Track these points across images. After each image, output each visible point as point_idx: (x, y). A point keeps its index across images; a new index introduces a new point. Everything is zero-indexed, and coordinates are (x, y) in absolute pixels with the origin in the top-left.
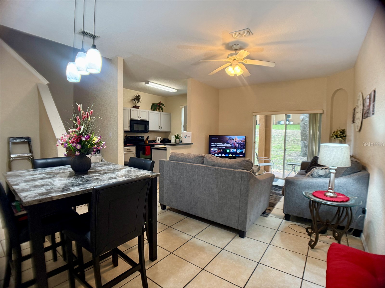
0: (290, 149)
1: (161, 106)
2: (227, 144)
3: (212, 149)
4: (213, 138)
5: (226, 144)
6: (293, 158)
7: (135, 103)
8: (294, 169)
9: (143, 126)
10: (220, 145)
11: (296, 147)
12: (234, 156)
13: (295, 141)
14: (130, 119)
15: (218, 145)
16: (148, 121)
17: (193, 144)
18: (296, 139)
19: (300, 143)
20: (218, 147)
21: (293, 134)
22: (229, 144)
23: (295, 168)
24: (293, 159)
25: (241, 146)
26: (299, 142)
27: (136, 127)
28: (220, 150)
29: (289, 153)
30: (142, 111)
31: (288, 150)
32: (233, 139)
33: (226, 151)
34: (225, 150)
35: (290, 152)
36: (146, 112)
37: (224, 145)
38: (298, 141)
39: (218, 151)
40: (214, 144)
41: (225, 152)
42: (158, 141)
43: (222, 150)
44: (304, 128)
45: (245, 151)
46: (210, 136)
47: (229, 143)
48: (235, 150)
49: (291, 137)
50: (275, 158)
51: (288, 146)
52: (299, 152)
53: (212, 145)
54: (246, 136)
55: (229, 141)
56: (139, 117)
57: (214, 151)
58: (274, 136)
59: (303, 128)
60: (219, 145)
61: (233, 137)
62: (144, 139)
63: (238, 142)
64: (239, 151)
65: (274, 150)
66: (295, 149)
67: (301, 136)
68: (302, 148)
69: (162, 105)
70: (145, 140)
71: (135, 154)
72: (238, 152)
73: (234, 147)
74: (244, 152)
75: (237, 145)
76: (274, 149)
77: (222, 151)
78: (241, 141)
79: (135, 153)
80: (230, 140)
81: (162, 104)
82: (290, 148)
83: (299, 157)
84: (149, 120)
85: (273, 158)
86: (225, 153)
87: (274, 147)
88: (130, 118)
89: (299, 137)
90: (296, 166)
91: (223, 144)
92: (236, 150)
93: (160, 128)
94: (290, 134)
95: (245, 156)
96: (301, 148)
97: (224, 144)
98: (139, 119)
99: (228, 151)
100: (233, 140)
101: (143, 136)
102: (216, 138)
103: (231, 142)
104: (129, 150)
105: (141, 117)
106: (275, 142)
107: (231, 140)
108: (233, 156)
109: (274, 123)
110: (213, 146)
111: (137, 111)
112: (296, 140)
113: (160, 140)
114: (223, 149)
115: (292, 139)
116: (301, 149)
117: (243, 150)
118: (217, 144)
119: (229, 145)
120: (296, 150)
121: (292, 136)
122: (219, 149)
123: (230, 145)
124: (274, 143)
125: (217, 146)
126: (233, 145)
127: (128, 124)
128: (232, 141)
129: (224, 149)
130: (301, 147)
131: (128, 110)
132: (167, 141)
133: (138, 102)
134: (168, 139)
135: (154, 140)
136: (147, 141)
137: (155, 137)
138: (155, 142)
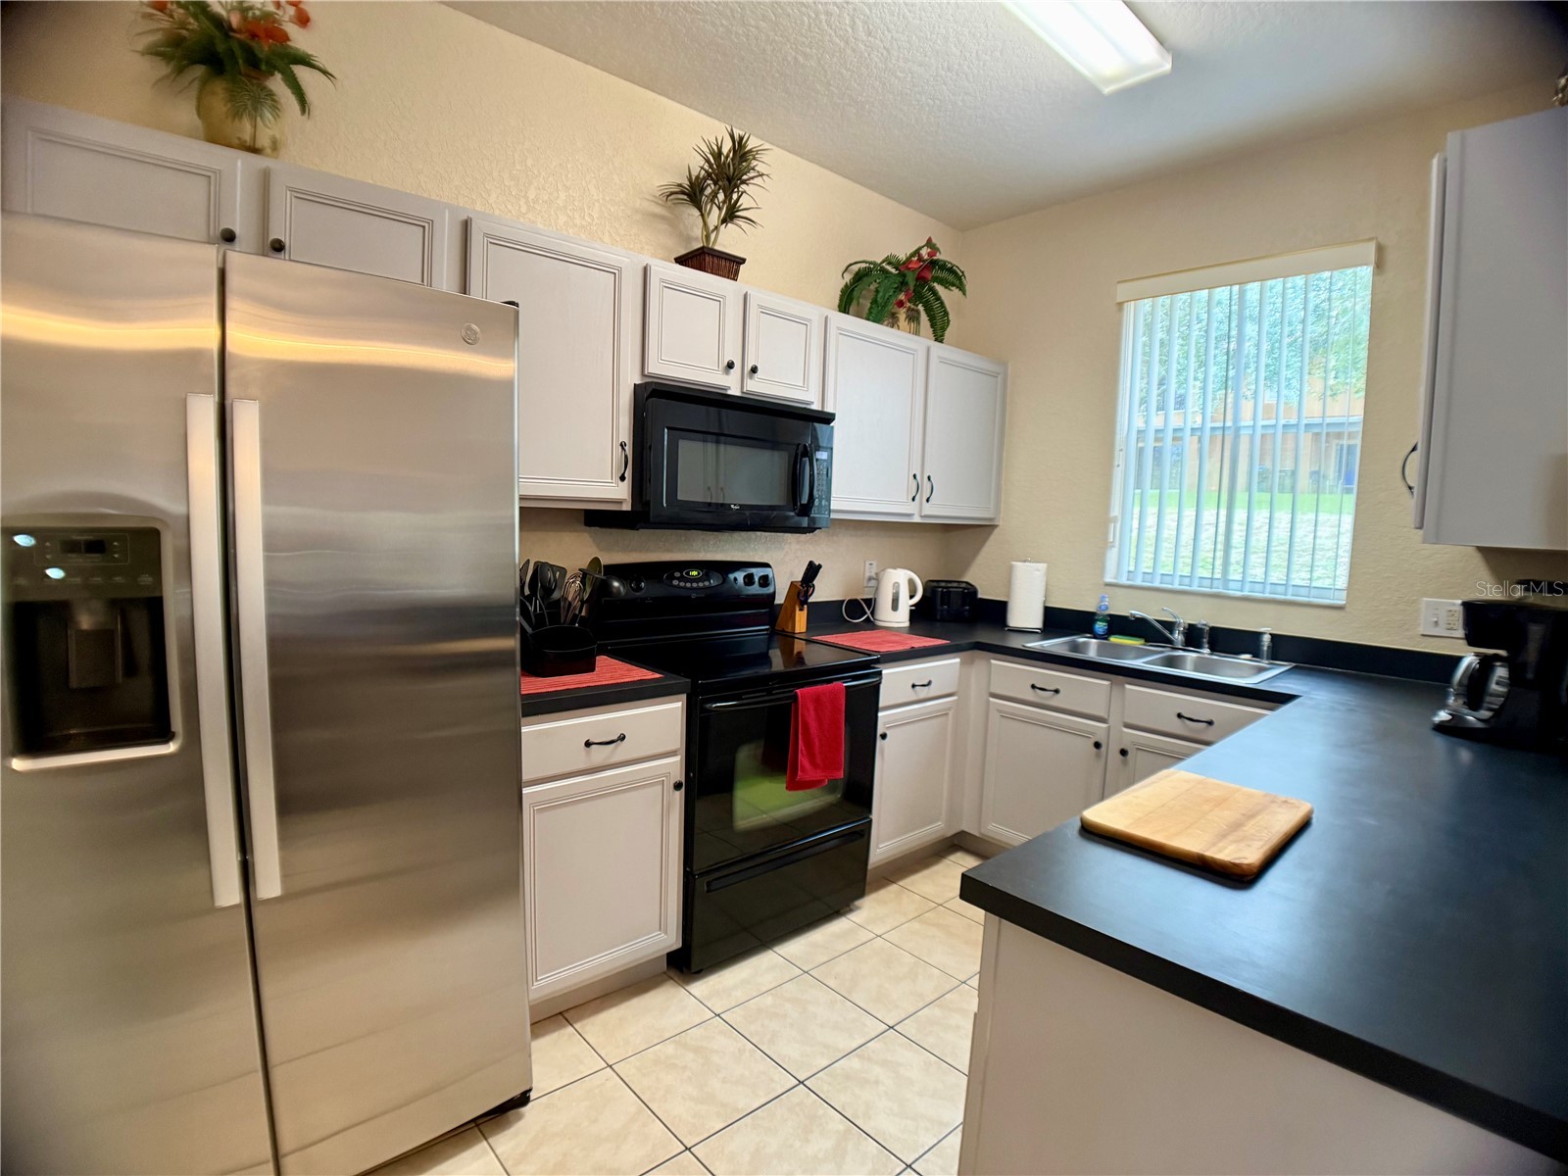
1: (935, 285)
7: (693, 226)
9: (773, 461)
14: (632, 378)
16: (825, 418)
27: (701, 473)
30: (765, 311)
36: (804, 322)
42: (895, 606)
56: (730, 365)
62: (773, 596)
69: (944, 281)
70: (780, 599)
71: (677, 786)
79: (678, 774)
81: (944, 266)
84: (829, 409)
88: (643, 375)
93: (921, 486)
98: (737, 390)
101: (767, 565)
105: (754, 370)
111: (718, 299)
113: (911, 597)
127: (615, 430)
131: (616, 273)
132: (966, 610)
133: (731, 215)
134: (975, 592)
135: (859, 598)
136: (797, 609)
137: (867, 575)
138: (866, 613)
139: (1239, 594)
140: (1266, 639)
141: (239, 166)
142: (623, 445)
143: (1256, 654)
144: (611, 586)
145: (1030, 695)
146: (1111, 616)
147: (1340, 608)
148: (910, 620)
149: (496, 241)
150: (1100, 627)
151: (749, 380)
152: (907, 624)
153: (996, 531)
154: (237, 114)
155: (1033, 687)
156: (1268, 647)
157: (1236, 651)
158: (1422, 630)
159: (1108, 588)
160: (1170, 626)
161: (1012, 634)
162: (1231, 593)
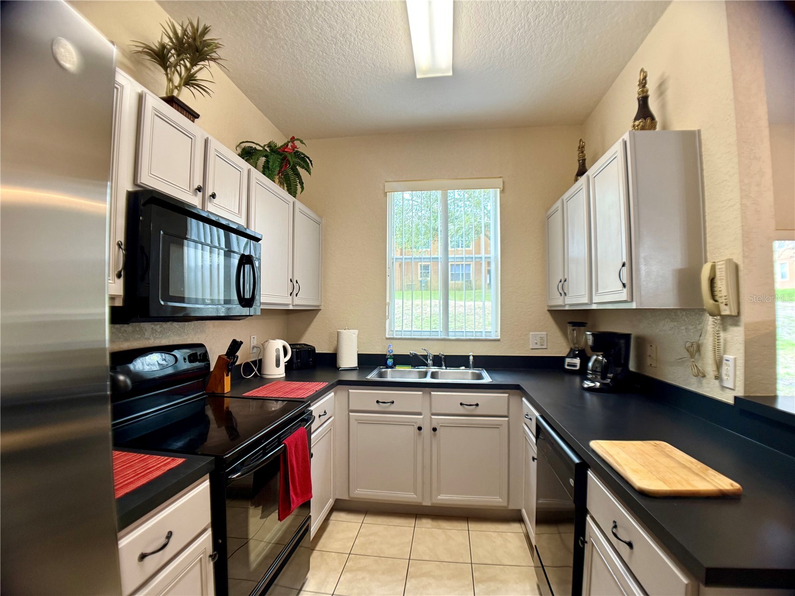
14: (126, 185)
30: (219, 155)
36: (239, 169)
42: (278, 365)
56: (199, 189)
88: (135, 183)
93: (295, 286)
105: (213, 196)
111: (191, 137)
113: (285, 357)
132: (311, 361)
134: (314, 349)
135: (249, 361)
136: (225, 375)
137: (252, 345)
138: (254, 371)
139: (454, 338)
140: (471, 358)
142: (119, 245)
143: (467, 366)
144: (118, 381)
145: (376, 407)
146: (394, 355)
147: (498, 340)
148: (285, 372)
150: (390, 362)
151: (208, 203)
152: (284, 375)
153: (320, 313)
155: (378, 402)
156: (472, 362)
157: (458, 366)
158: (531, 347)
159: (387, 340)
160: (426, 357)
161: (342, 372)
162: (450, 337)
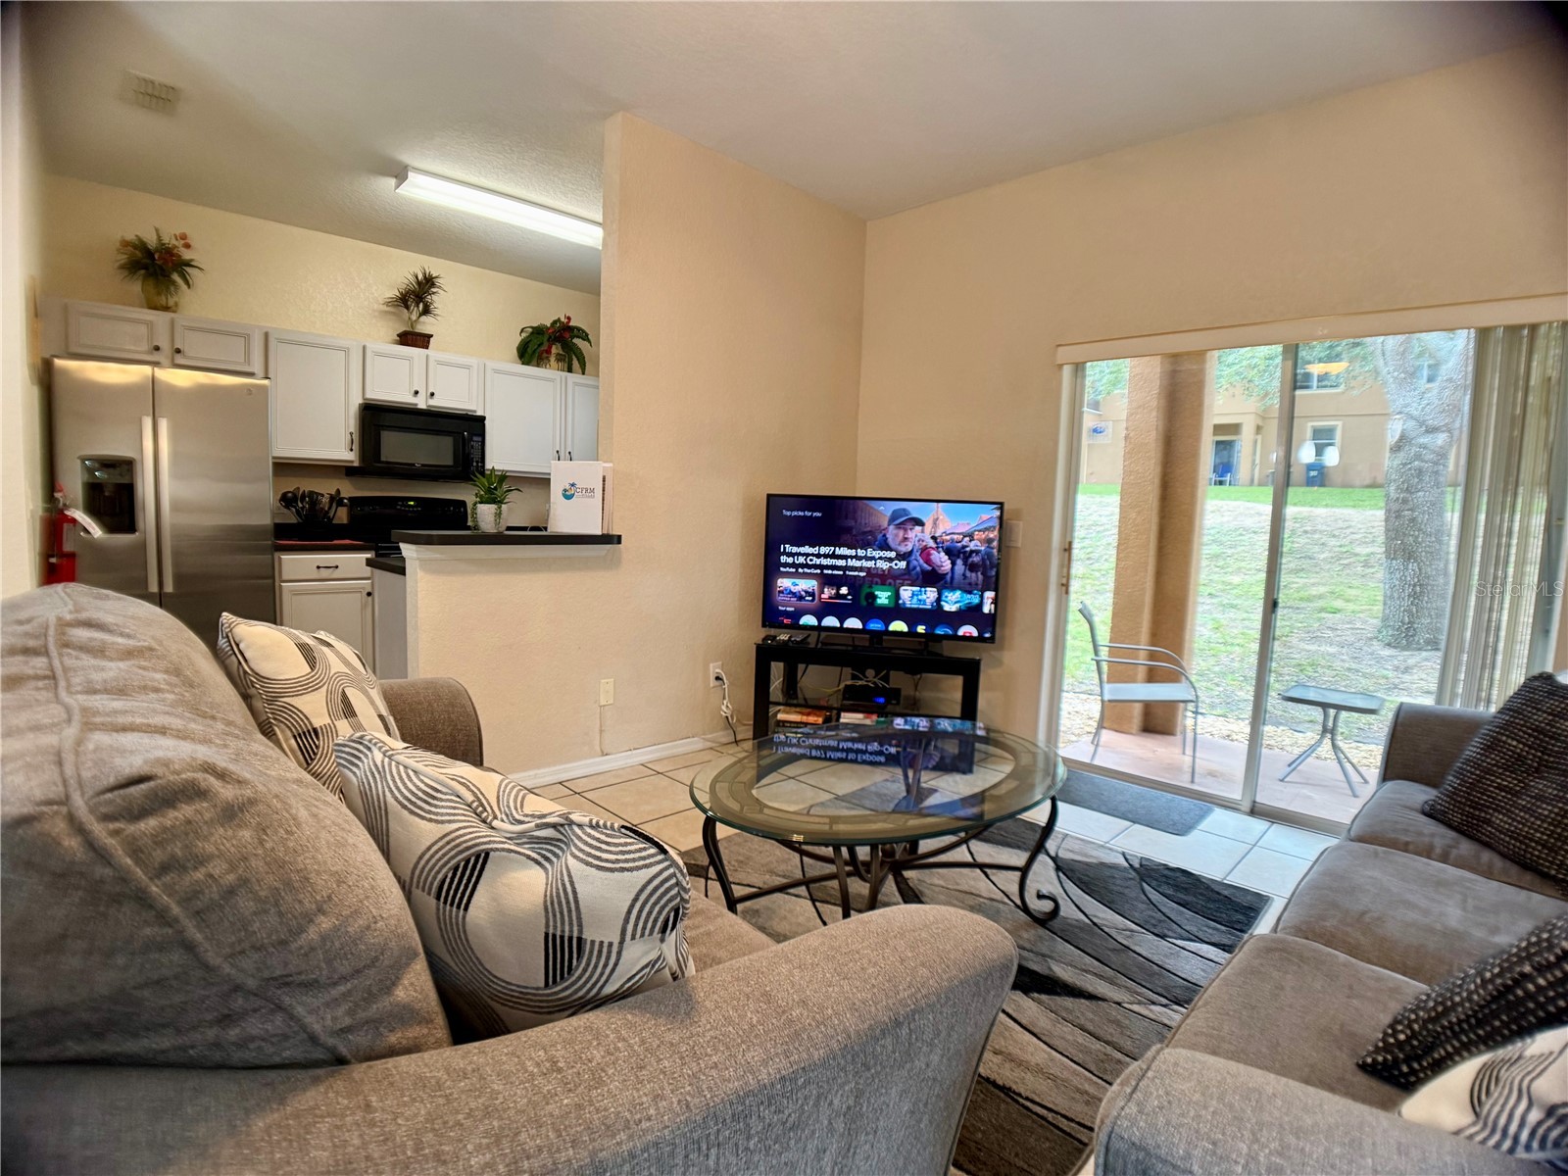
0: (1321, 604)
1: (576, 341)
2: (877, 554)
3: (784, 583)
4: (788, 513)
5: (870, 552)
6: (1332, 650)
7: (406, 318)
8: (1333, 732)
9: (447, 442)
10: (834, 556)
11: (1353, 592)
12: (921, 629)
13: (1351, 560)
14: (357, 401)
15: (818, 556)
16: (482, 419)
17: (619, 542)
18: (1358, 550)
19: (1380, 575)
20: (819, 571)
21: (1341, 524)
22: (893, 554)
23: (1341, 728)
24: (1333, 655)
25: (971, 570)
26: (1373, 570)
27: (396, 447)
28: (833, 592)
29: (1316, 625)
30: (440, 363)
31: (1311, 605)
32: (919, 523)
33: (875, 597)
34: (866, 590)
35: (1319, 619)
36: (468, 367)
37: (857, 557)
38: (1366, 564)
39: (823, 596)
40: (795, 549)
41: (864, 603)
43: (844, 590)
44: (1407, 490)
45: (995, 601)
46: (771, 498)
47: (891, 549)
48: (930, 595)
49: (1333, 542)
50: (1232, 644)
51: (1313, 584)
52: (1375, 621)
53: (784, 559)
54: (1006, 507)
55: (890, 537)
56: (416, 393)
57: (794, 594)
58: (1241, 535)
59: (1398, 488)
60: (826, 556)
61: (915, 510)
63: (952, 540)
64: (953, 601)
65: (1235, 602)
66: (1348, 601)
67: (1387, 530)
68: (1388, 598)
69: (578, 337)
71: (369, 594)
72: (949, 607)
73: (923, 571)
74: (987, 608)
75: (943, 561)
76: (1239, 597)
77: (844, 597)
78: (971, 536)
79: (368, 588)
80: (899, 526)
81: (579, 329)
82: (1320, 597)
83: (1365, 648)
84: (483, 414)
85: (1223, 649)
86: (866, 608)
87: (1235, 591)
88: (364, 399)
89: (1373, 541)
90: (1344, 714)
91: (852, 552)
92: (936, 595)
93: (562, 457)
94: (1324, 528)
95: (993, 633)
96: (1381, 598)
97: (861, 553)
98: (422, 405)
99: (883, 597)
100: (918, 528)
102: (808, 514)
103: (905, 539)
104: (325, 573)
105: (432, 394)
106: (1243, 564)
107: (905, 530)
108: (912, 633)
109: (1256, 481)
110: (790, 560)
112: (1356, 555)
114: (854, 585)
115: (1337, 549)
116: (1385, 604)
117: (982, 597)
118: (815, 550)
119: (890, 560)
120: (1351, 606)
121: (1334, 536)
122: (827, 581)
123: (901, 557)
124: (1240, 568)
125: (817, 561)
126: (918, 562)
127: (347, 426)
128: (911, 534)
129: (861, 586)
130: (1385, 596)
131: (346, 351)
133: (426, 311)
141: (160, 318)
142: (351, 434)
149: (281, 341)
151: (430, 400)
154: (159, 294)
